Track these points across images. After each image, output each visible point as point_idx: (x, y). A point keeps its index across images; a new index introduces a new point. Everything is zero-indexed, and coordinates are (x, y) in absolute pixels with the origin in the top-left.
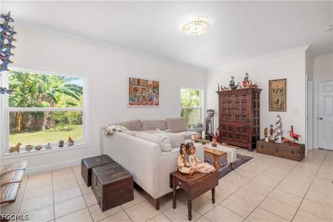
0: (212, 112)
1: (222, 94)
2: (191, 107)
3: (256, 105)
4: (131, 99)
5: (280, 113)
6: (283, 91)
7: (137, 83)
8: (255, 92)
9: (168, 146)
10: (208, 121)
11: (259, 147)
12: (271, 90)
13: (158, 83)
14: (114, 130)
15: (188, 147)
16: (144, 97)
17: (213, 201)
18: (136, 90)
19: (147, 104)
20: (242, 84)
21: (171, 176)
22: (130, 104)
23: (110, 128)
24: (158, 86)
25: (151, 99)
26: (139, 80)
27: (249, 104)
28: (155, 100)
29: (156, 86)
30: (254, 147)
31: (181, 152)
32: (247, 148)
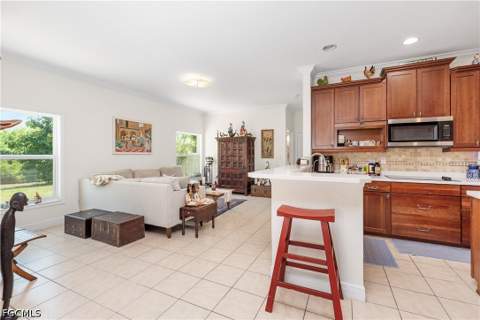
0: (211, 161)
1: (221, 141)
2: (184, 155)
3: (251, 153)
4: (118, 145)
5: (269, 160)
6: (271, 140)
7: (125, 126)
8: (250, 141)
9: (178, 186)
10: (206, 171)
11: (253, 191)
12: (263, 139)
13: (150, 125)
14: (110, 179)
15: (193, 186)
16: (133, 142)
17: (213, 227)
18: (124, 134)
19: (137, 150)
20: (239, 132)
21: (181, 209)
22: (117, 151)
23: (105, 177)
24: (150, 130)
25: (142, 145)
26: (127, 122)
27: (244, 152)
28: (146, 146)
29: (148, 130)
30: (249, 192)
31: (188, 191)
32: (243, 194)
